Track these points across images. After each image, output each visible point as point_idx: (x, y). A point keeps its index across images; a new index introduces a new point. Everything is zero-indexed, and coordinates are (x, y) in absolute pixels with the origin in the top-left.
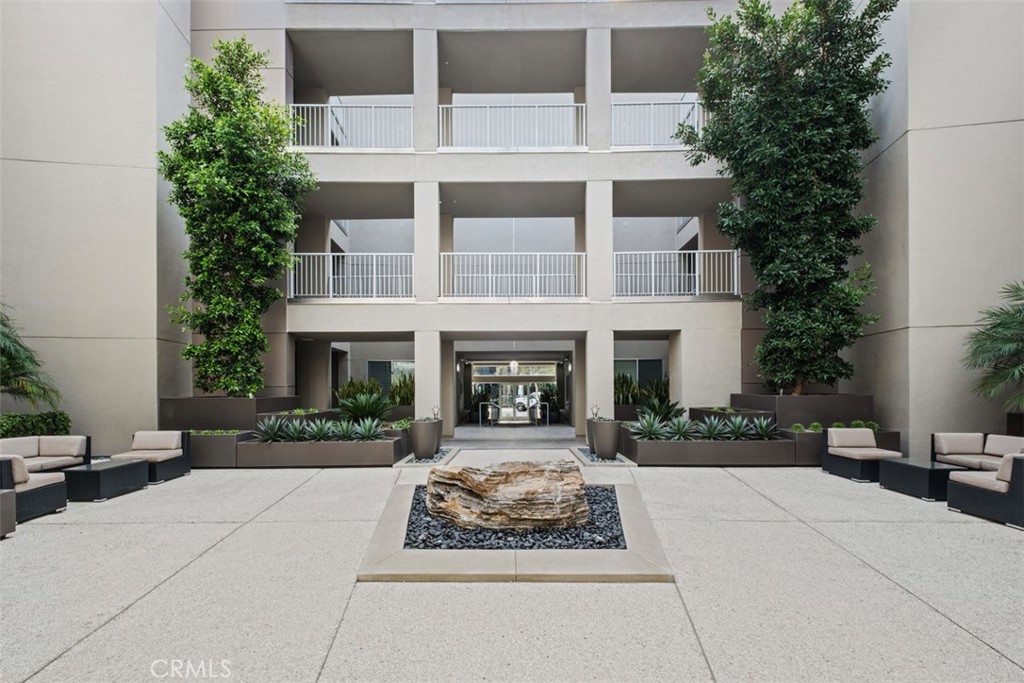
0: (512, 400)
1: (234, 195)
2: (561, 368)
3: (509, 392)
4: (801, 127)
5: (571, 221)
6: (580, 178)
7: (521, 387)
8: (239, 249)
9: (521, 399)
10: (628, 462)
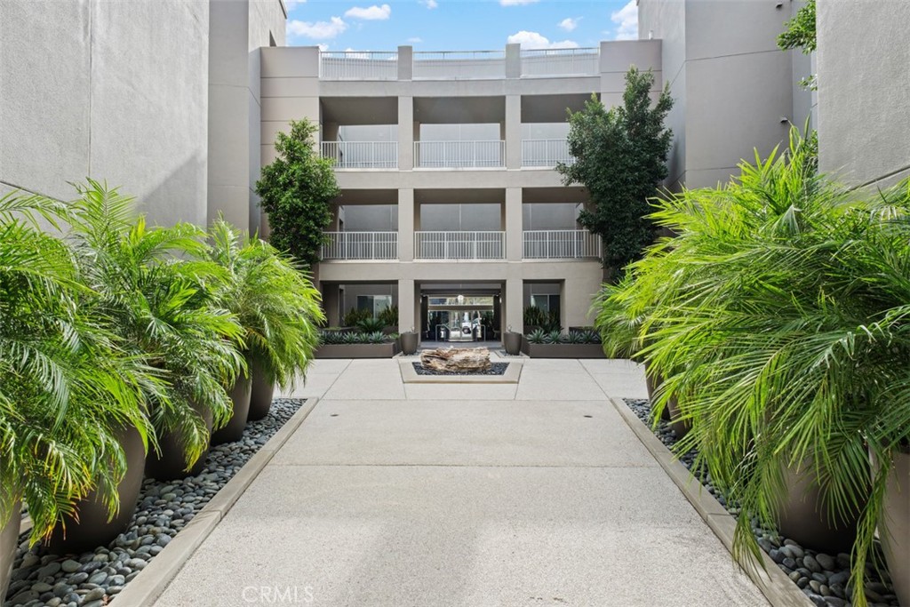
0: (459, 324)
1: (302, 208)
2: (496, 299)
3: (457, 318)
4: (622, 171)
5: (499, 205)
6: (502, 186)
7: (466, 314)
8: (302, 235)
9: (466, 324)
10: (525, 356)
